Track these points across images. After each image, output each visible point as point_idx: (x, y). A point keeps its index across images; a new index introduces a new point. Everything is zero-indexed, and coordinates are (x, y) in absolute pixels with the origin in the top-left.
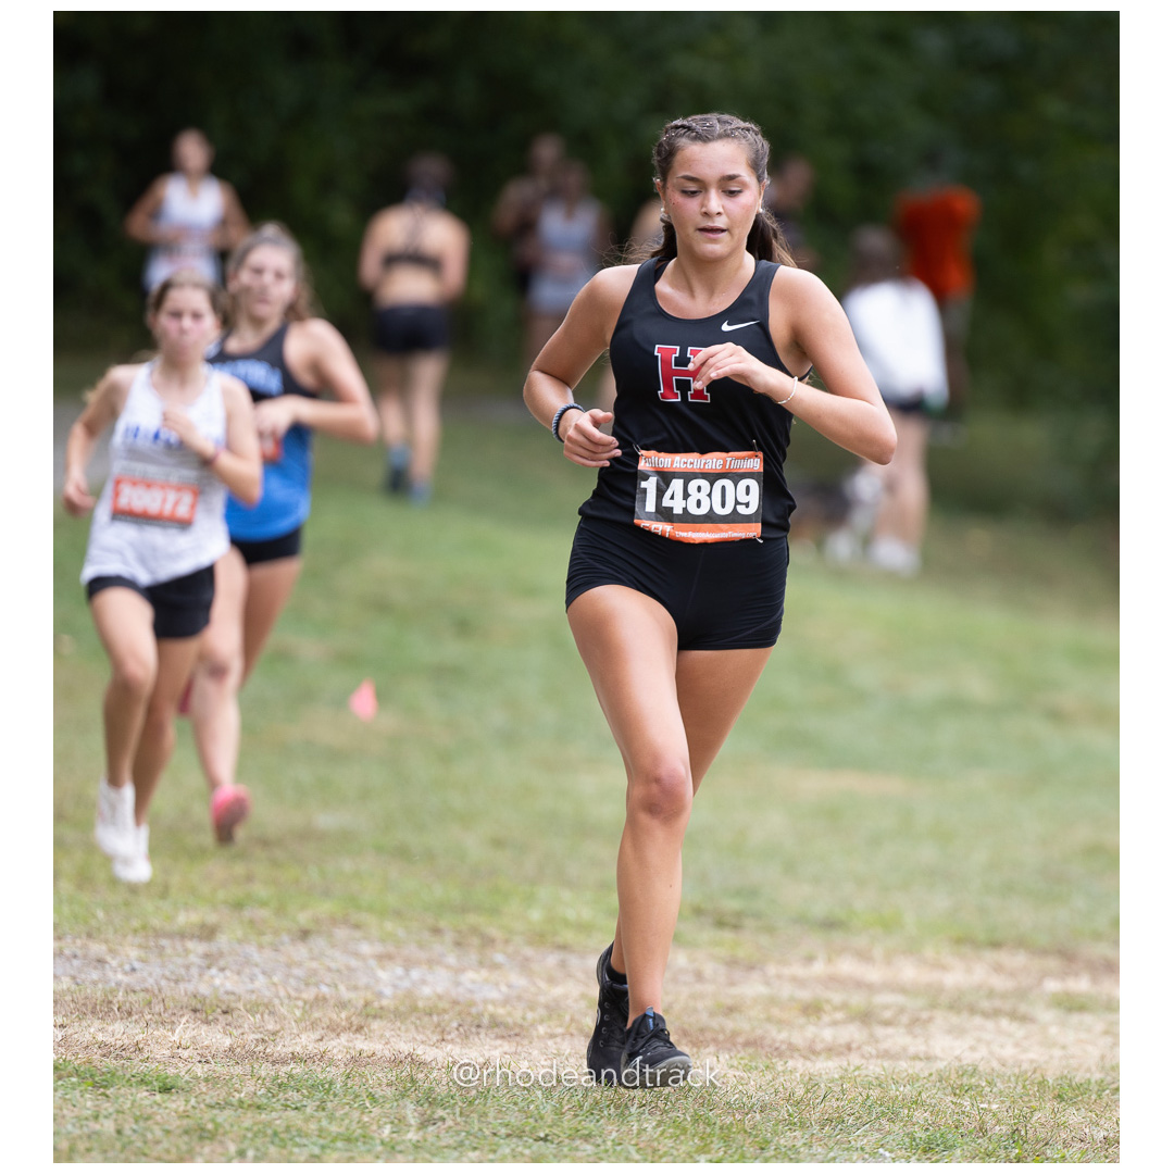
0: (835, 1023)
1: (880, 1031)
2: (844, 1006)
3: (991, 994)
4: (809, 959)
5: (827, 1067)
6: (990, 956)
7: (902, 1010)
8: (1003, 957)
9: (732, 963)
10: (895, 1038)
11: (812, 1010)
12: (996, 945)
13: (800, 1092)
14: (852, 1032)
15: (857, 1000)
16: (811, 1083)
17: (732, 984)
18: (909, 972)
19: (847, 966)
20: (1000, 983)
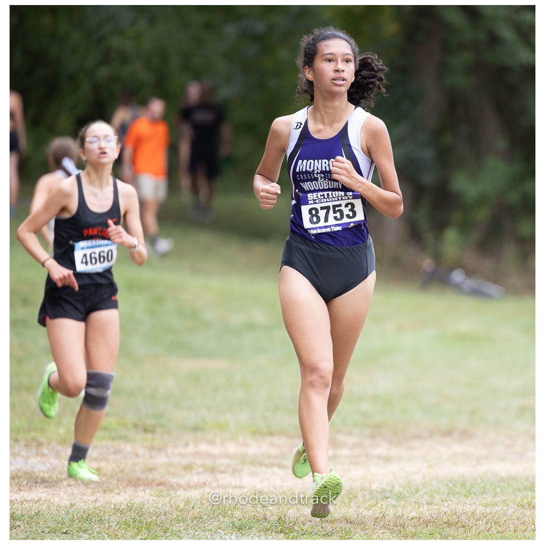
0: (199, 473)
1: (219, 476)
2: (203, 466)
3: (269, 456)
4: (187, 445)
5: (195, 494)
6: (269, 439)
7: (229, 466)
8: (275, 440)
9: (152, 448)
10: (226, 479)
11: (188, 468)
12: (271, 434)
13: (182, 506)
14: (207, 477)
15: (209, 462)
16: (188, 502)
17: (151, 457)
18: (232, 448)
19: (204, 447)
20: (274, 451)
